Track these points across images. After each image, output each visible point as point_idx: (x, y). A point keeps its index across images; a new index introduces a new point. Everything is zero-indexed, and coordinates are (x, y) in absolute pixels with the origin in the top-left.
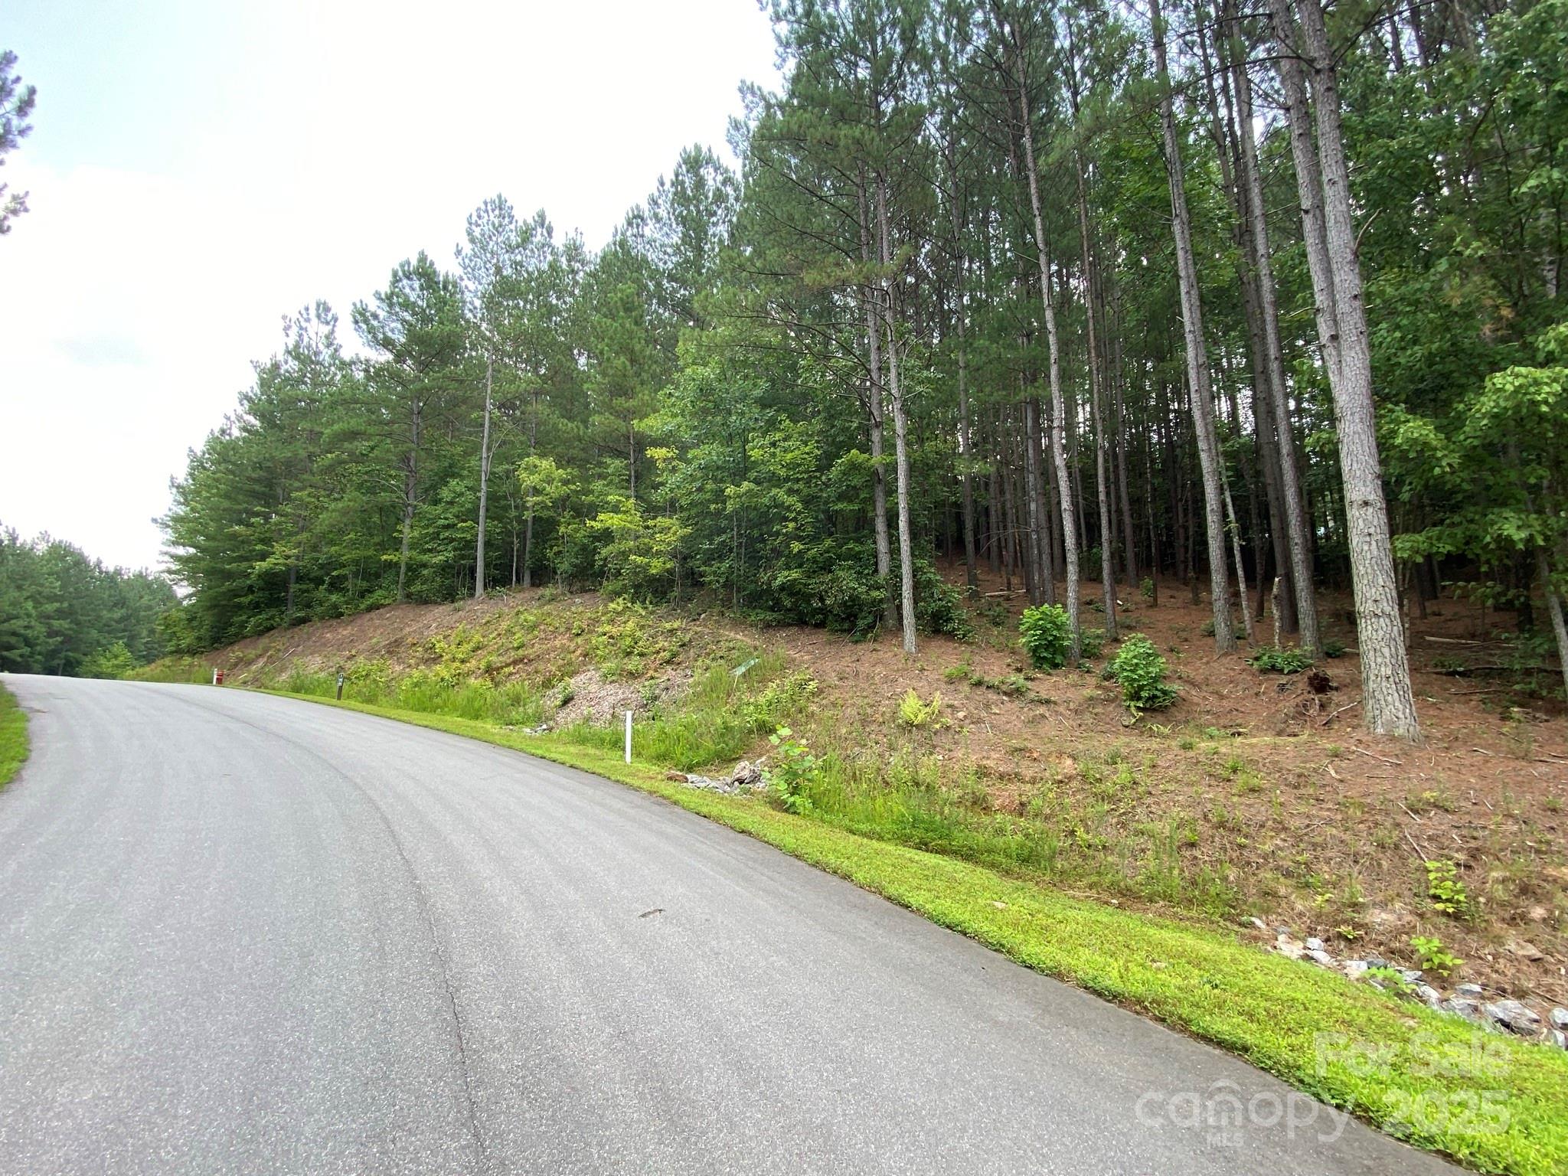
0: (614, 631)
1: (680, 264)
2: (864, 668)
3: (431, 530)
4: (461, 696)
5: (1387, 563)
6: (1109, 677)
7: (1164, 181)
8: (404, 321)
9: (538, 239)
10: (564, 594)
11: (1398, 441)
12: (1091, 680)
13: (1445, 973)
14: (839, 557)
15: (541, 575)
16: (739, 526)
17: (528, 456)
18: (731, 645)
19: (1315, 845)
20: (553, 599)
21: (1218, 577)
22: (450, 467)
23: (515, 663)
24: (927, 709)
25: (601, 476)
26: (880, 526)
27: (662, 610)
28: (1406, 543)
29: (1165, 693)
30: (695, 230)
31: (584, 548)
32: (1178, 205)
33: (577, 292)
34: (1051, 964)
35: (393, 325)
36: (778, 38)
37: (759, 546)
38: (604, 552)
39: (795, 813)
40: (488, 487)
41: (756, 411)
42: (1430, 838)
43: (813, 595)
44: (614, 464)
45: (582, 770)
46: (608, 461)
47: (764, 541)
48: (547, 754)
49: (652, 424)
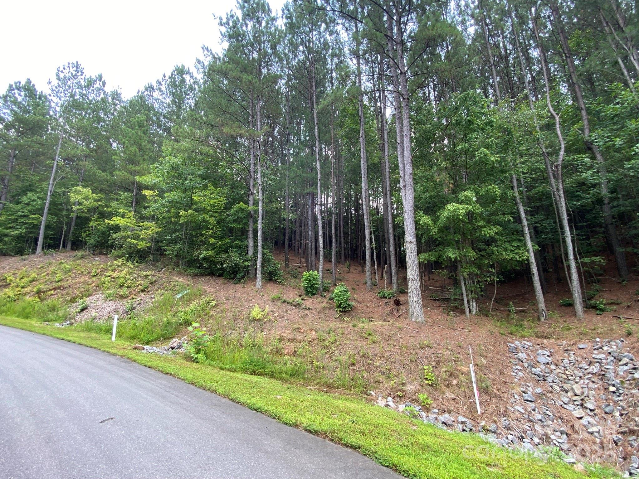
0: (115, 275)
1: (170, 112)
2: (238, 295)
3: (13, 217)
4: (19, 306)
5: (416, 263)
6: (331, 299)
7: (358, 123)
8: (12, 110)
9: (97, 85)
10: (90, 255)
11: (421, 223)
12: (325, 300)
13: (428, 406)
14: (232, 247)
15: (77, 245)
16: (186, 230)
17: (78, 185)
18: (176, 284)
19: (392, 362)
20: (82, 257)
21: (368, 263)
22: (30, 186)
23: (55, 289)
24: (263, 313)
25: (117, 200)
26: (251, 235)
27: (142, 266)
28: (423, 256)
29: (349, 305)
30: (178, 100)
31: (103, 233)
32: (362, 133)
33: (115, 114)
34: (294, 421)
35: (5, 111)
36: (221, 33)
37: (195, 239)
38: (114, 236)
39: (197, 362)
40: (51, 198)
41: (199, 180)
42: (426, 358)
43: (218, 263)
44: (124, 195)
45: (85, 345)
46: (121, 193)
47: (197, 237)
48: (66, 338)
49: (146, 179)
